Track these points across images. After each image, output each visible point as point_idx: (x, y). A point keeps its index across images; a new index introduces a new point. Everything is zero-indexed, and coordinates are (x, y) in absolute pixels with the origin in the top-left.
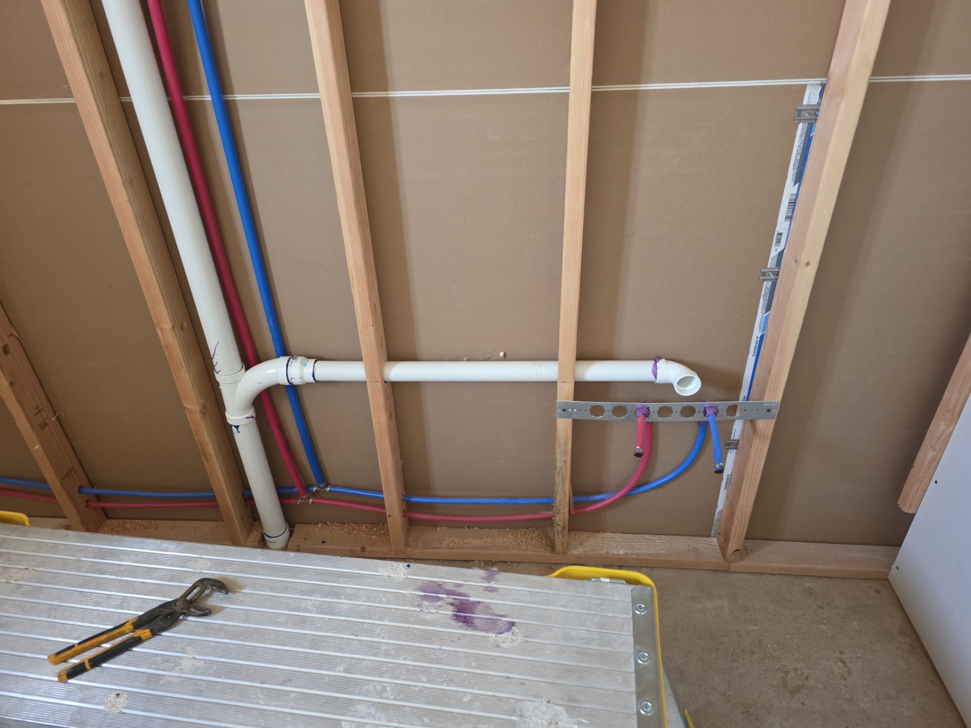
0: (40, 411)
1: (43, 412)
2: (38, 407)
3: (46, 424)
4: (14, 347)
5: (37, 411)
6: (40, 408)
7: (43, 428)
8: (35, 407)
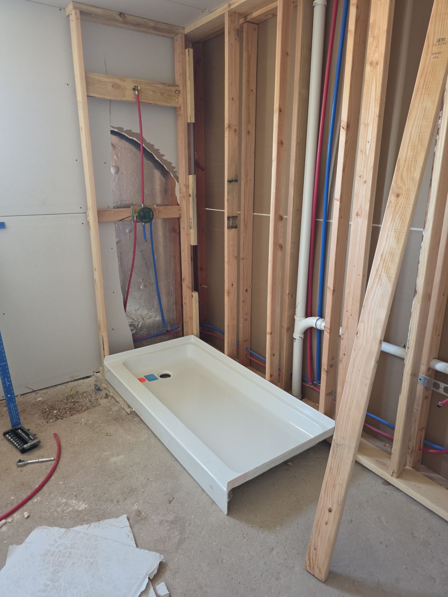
0: (247, 315)
1: (248, 315)
2: (247, 313)
3: (247, 320)
4: (249, 291)
5: (246, 314)
6: (248, 313)
7: (245, 320)
8: (246, 312)
